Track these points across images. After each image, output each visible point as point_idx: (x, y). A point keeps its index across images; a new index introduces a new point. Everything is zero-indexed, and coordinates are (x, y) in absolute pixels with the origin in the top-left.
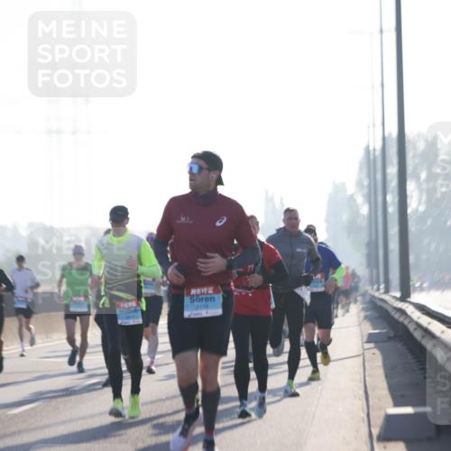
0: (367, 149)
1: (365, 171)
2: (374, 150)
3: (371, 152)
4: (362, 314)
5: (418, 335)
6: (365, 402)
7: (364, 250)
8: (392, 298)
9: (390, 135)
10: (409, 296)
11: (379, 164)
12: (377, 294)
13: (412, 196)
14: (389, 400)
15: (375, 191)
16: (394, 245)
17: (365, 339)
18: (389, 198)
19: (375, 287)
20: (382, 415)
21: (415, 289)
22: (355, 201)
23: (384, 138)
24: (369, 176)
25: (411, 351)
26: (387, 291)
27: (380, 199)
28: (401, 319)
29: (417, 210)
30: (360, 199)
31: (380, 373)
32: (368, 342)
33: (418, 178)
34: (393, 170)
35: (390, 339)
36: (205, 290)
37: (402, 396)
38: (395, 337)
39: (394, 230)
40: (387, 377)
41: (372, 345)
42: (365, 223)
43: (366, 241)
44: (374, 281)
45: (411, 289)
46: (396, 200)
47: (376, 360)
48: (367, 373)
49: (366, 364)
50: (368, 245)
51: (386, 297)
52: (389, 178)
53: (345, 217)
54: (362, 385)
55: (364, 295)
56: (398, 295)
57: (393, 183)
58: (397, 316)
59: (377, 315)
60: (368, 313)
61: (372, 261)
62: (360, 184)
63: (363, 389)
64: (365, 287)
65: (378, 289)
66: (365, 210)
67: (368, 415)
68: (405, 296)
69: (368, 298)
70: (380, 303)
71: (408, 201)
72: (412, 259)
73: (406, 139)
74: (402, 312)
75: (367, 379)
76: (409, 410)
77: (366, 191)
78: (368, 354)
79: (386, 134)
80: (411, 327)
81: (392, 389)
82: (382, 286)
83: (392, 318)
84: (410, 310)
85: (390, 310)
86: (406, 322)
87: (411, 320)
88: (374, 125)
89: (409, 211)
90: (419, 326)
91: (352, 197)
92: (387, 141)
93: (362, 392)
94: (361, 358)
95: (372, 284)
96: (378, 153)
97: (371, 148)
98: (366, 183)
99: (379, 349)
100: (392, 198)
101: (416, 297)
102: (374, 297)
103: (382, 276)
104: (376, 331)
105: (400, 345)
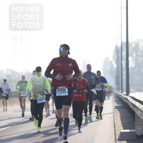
0: (116, 46)
1: (115, 53)
2: (118, 47)
3: (117, 47)
4: (114, 100)
5: (131, 106)
6: (114, 128)
7: (115, 79)
8: (123, 94)
9: (124, 42)
11: (120, 51)
12: (118, 93)
13: (130, 62)
14: (122, 127)
15: (119, 60)
16: (124, 77)
17: (114, 108)
18: (123, 62)
19: (118, 91)
20: (119, 132)
21: (131, 92)
22: (112, 63)
23: (122, 43)
24: (117, 55)
25: (129, 112)
26: (122, 92)
27: (120, 62)
28: (126, 101)
29: (132, 66)
30: (114, 62)
31: (119, 118)
32: (116, 108)
33: (132, 56)
34: (124, 53)
35: (122, 108)
37: (126, 126)
38: (124, 107)
39: (124, 73)
40: (121, 120)
41: (117, 110)
42: (115, 70)
44: (118, 89)
45: (130, 92)
47: (118, 115)
48: (115, 119)
49: (115, 116)
50: (116, 77)
51: (121, 94)
52: (123, 56)
53: (109, 68)
54: (113, 122)
55: (114, 93)
56: (125, 93)
58: (125, 100)
59: (118, 100)
60: (116, 99)
61: (117, 82)
62: (114, 57)
63: (113, 124)
64: (115, 91)
65: (119, 92)
66: (115, 66)
67: (115, 132)
68: (128, 94)
69: (116, 94)
70: (119, 96)
71: (129, 63)
72: (130, 82)
73: (129, 43)
74: (127, 99)
75: (115, 120)
76: (128, 131)
77: (116, 60)
78: (115, 113)
79: (122, 42)
80: (129, 104)
81: (123, 124)
82: (120, 91)
84: (129, 98)
85: (123, 98)
86: (128, 102)
87: (129, 102)
88: (118, 39)
89: (129, 66)
90: (132, 104)
91: (111, 62)
92: (123, 44)
93: (113, 125)
94: (112, 114)
96: (120, 48)
97: (117, 46)
98: (116, 57)
99: (119, 111)
100: (124, 62)
101: (131, 94)
102: (117, 94)
103: (120, 87)
104: (118, 105)
105: (126, 110)
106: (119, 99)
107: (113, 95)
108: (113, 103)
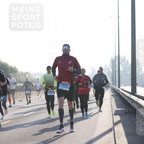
0: (112, 59)
1: (111, 62)
4: (111, 91)
5: (122, 95)
6: (111, 107)
7: (111, 78)
8: (116, 87)
10: (120, 87)
11: (114, 61)
12: (114, 87)
14: (116, 107)
15: (113, 66)
16: (117, 77)
18: (116, 68)
20: (115, 110)
24: (112, 64)
25: (120, 98)
26: (115, 86)
27: (114, 68)
28: (118, 92)
30: (110, 68)
31: (114, 102)
32: (112, 96)
33: (122, 64)
34: (117, 63)
35: (116, 95)
36: (66, 82)
37: (119, 106)
39: (117, 74)
40: (116, 103)
41: (112, 97)
42: (111, 73)
43: (111, 76)
44: (113, 84)
46: (118, 68)
48: (112, 102)
50: (112, 77)
51: (115, 87)
52: (116, 64)
53: (107, 72)
54: (111, 104)
55: (111, 87)
56: (118, 87)
57: (117, 65)
58: (117, 91)
61: (113, 80)
62: (110, 65)
64: (111, 85)
65: (114, 86)
66: (111, 70)
67: (112, 110)
69: (112, 87)
70: (114, 89)
71: (120, 68)
72: (120, 80)
74: (119, 90)
76: (120, 109)
77: (111, 66)
78: (112, 99)
80: (120, 93)
81: (117, 105)
82: (114, 85)
83: (117, 92)
84: (120, 90)
85: (116, 90)
86: (119, 92)
87: (120, 92)
88: (113, 54)
89: (120, 70)
90: (122, 93)
91: (109, 68)
92: (116, 56)
93: (111, 106)
94: (110, 99)
95: (112, 85)
96: (114, 59)
98: (112, 65)
99: (114, 97)
102: (113, 87)
103: (114, 83)
104: (113, 94)
105: (118, 97)
106: (114, 90)
107: (110, 88)
108: (110, 93)
